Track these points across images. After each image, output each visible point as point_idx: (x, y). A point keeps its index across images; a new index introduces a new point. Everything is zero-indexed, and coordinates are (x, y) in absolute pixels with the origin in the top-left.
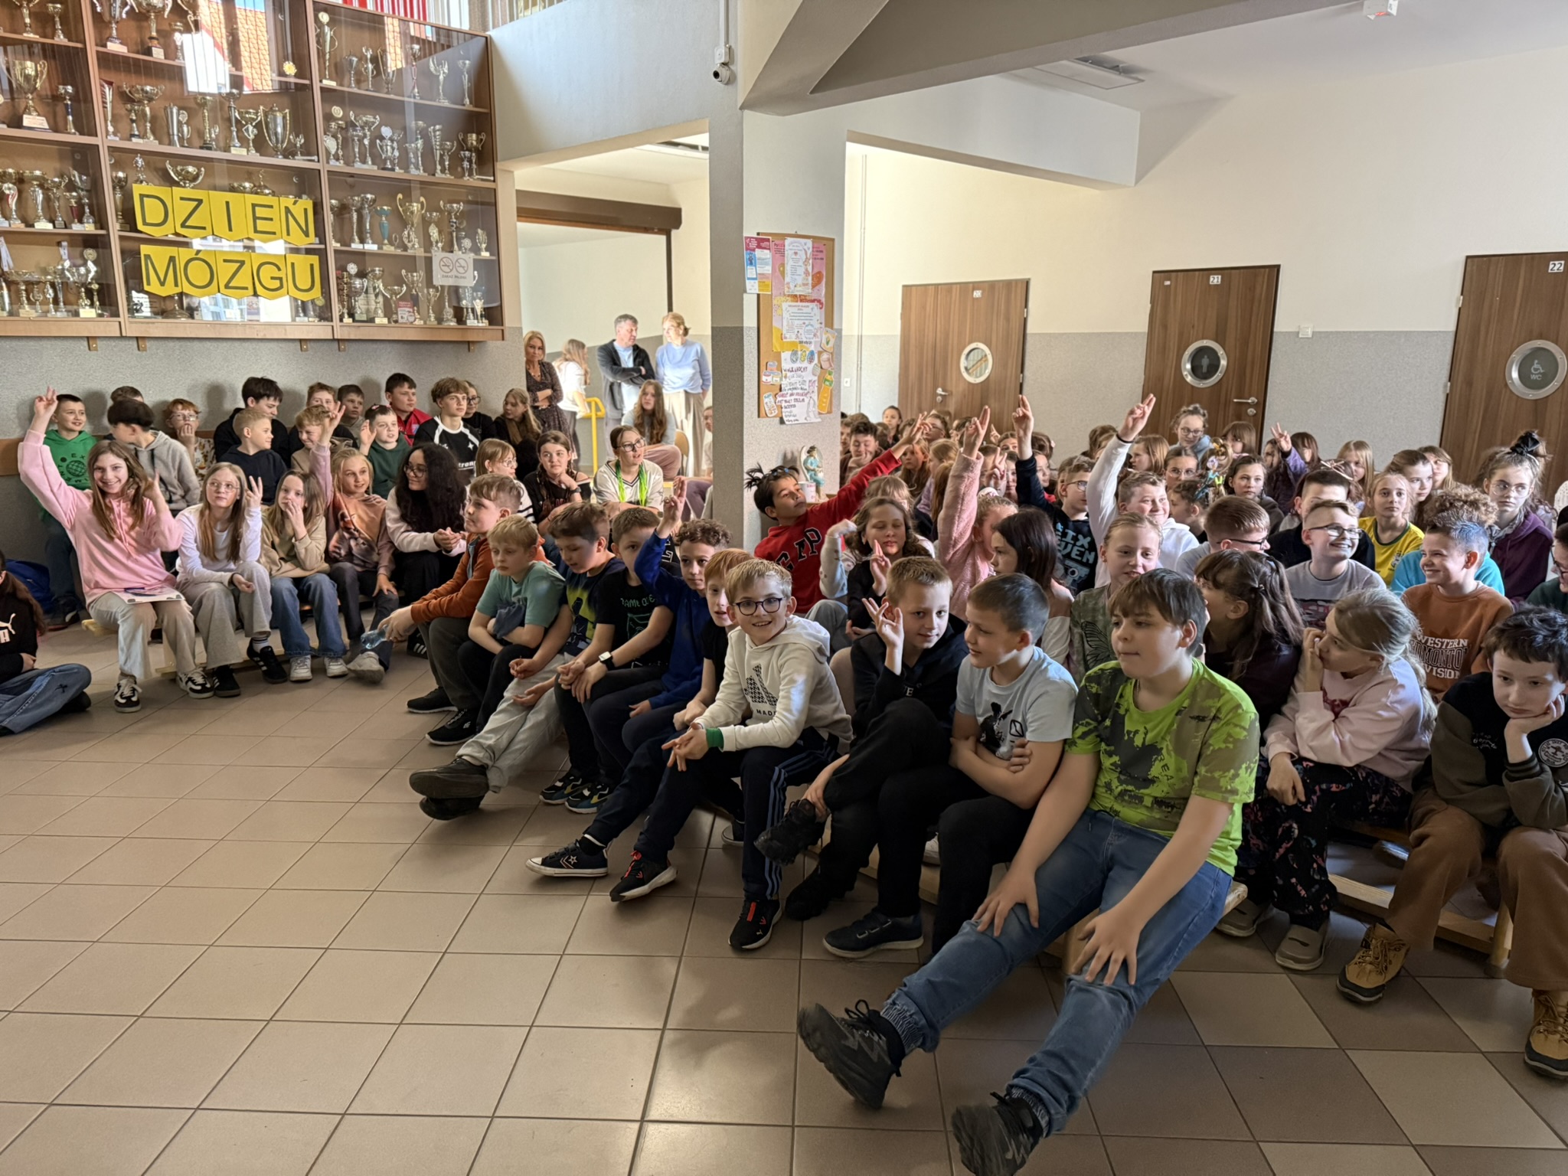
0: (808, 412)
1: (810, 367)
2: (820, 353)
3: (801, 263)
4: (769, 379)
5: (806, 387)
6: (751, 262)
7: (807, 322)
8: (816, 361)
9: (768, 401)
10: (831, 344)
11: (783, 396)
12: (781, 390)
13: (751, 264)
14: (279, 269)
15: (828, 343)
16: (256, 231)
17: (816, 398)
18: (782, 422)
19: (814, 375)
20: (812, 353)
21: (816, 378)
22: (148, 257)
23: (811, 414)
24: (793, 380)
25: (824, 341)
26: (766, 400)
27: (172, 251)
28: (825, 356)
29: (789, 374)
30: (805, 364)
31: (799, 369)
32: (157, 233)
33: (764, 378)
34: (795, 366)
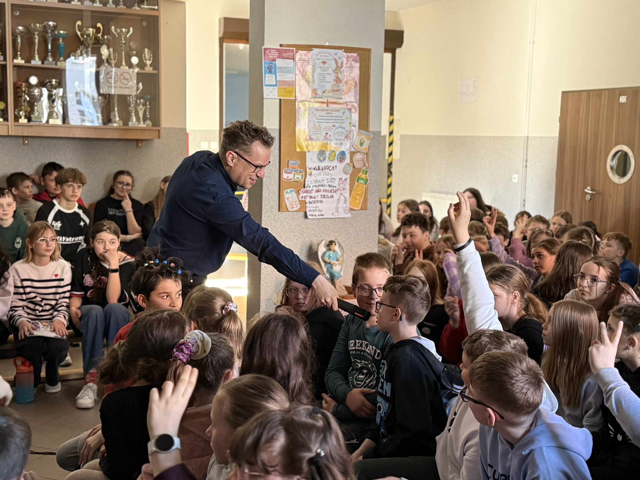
0: (337, 209)
1: (341, 166)
2: (352, 154)
3: (330, 71)
4: (291, 176)
5: (336, 184)
6: (270, 70)
7: (337, 125)
8: (348, 160)
9: (290, 197)
10: (366, 145)
11: (307, 192)
12: (304, 187)
13: (270, 72)
15: (361, 144)
17: (347, 195)
18: (306, 216)
19: (345, 173)
20: (343, 153)
21: (348, 176)
23: (341, 210)
24: (319, 178)
25: (357, 143)
26: (286, 196)
28: (358, 156)
29: (314, 172)
30: (336, 163)
31: (328, 168)
33: (285, 176)
34: (322, 165)
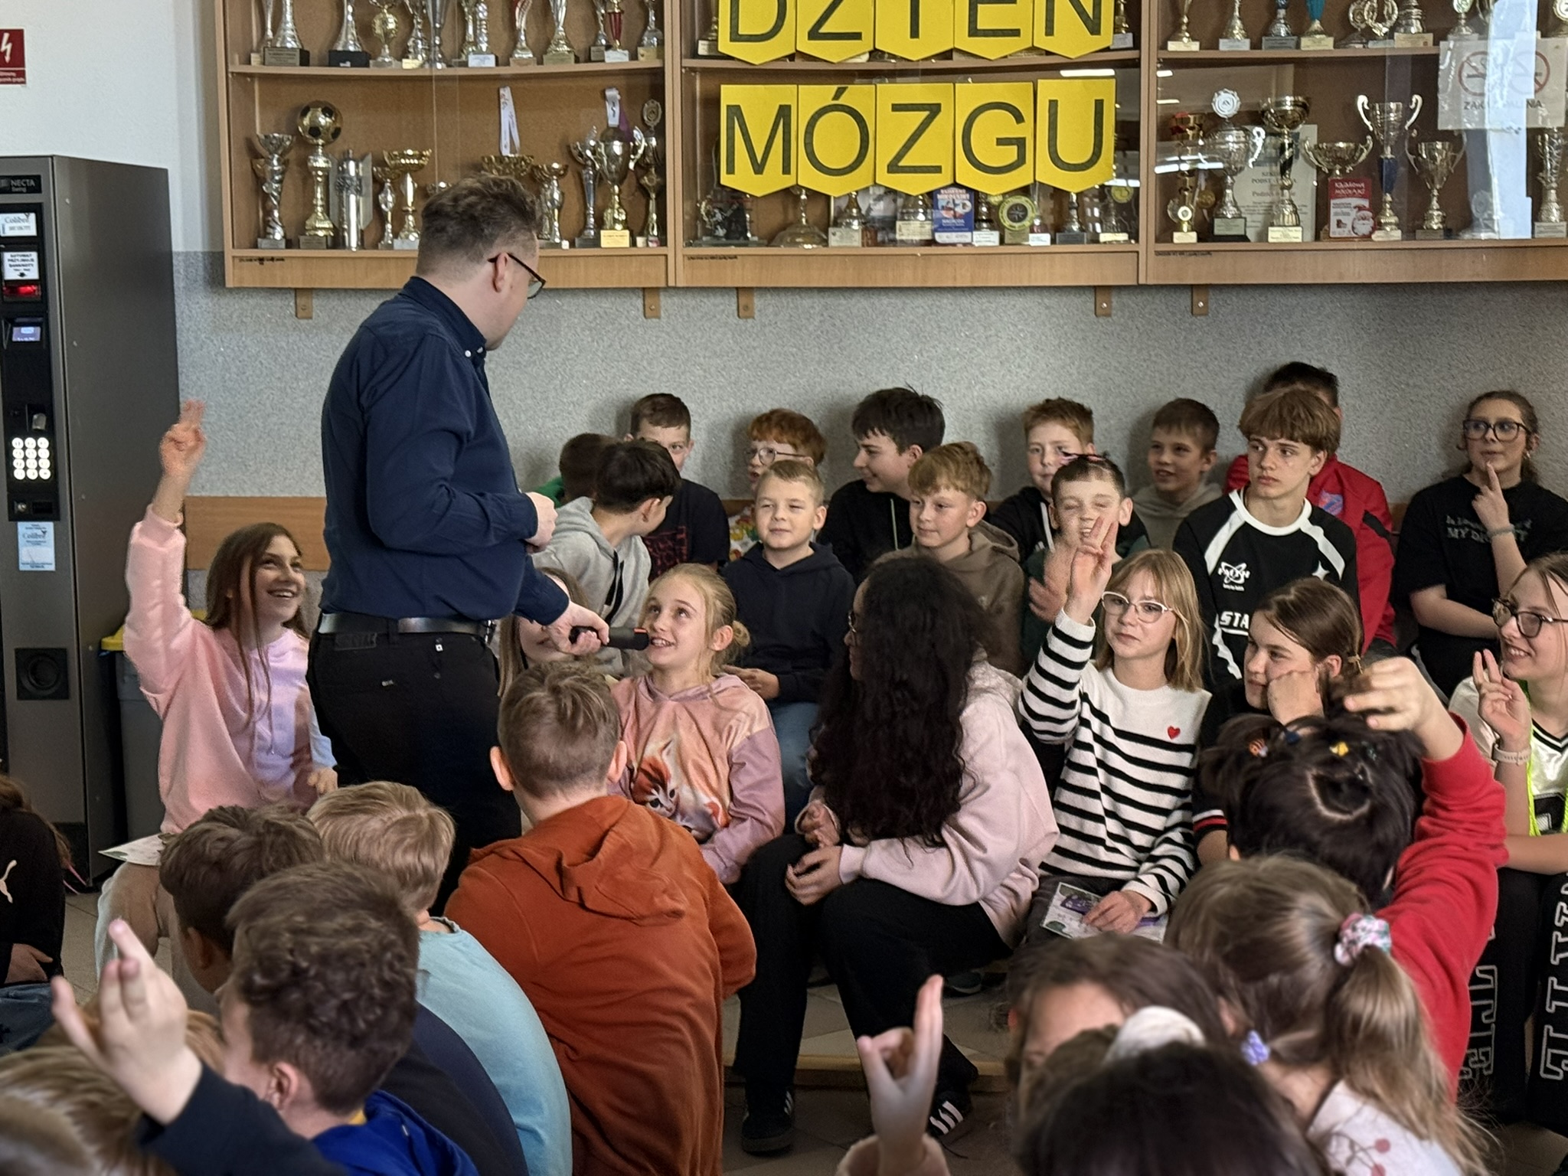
14: (1019, 118)
16: (974, 31)
22: (735, 111)
27: (783, 93)
32: (757, 55)
